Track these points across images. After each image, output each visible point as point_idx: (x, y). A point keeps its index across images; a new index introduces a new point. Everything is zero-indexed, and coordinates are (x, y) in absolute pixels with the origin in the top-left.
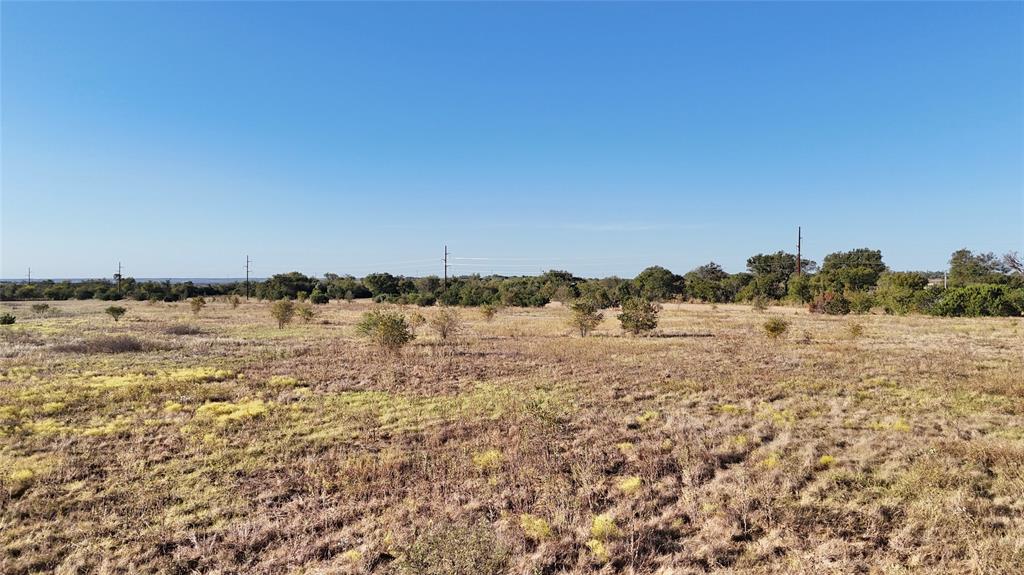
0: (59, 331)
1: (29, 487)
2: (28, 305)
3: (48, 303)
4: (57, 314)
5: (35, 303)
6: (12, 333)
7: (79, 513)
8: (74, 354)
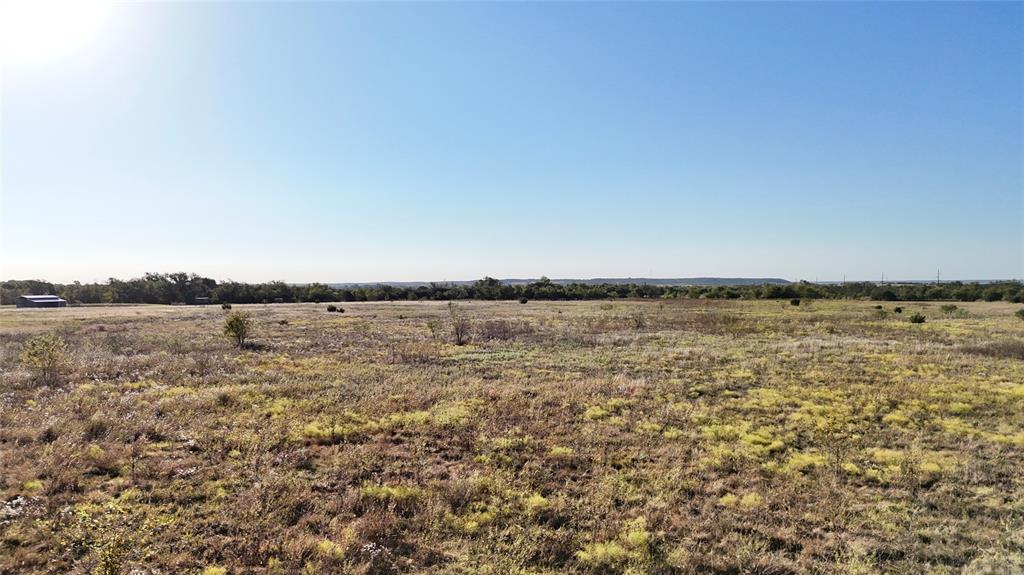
0: (967, 332)
1: (937, 480)
2: (937, 305)
3: (955, 303)
4: (965, 315)
5: (944, 303)
6: (922, 331)
7: (986, 519)
8: (981, 356)
